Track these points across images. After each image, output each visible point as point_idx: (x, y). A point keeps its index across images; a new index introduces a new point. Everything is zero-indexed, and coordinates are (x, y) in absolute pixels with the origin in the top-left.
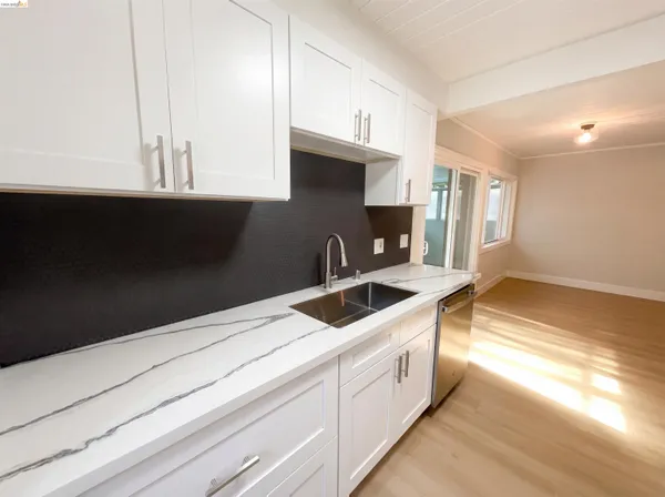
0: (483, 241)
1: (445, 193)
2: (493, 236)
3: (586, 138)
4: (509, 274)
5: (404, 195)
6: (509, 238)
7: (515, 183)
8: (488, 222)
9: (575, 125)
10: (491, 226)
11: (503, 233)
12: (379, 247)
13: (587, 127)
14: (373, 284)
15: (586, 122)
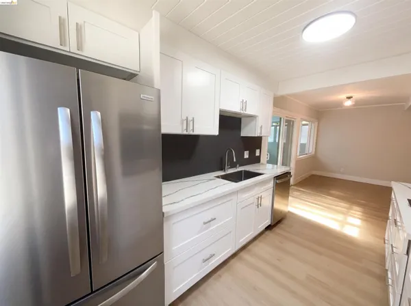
0: (298, 154)
1: (278, 127)
2: (304, 152)
3: (348, 103)
4: (314, 173)
5: (259, 132)
6: (313, 153)
7: (316, 123)
8: (301, 144)
9: (343, 96)
10: (303, 146)
11: (311, 150)
12: (246, 155)
13: (349, 98)
14: (245, 171)
15: (349, 95)
